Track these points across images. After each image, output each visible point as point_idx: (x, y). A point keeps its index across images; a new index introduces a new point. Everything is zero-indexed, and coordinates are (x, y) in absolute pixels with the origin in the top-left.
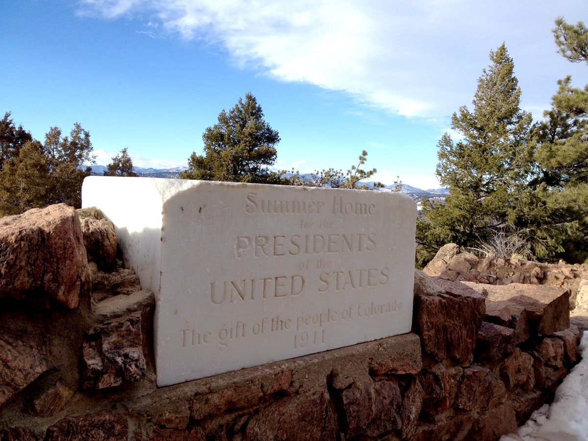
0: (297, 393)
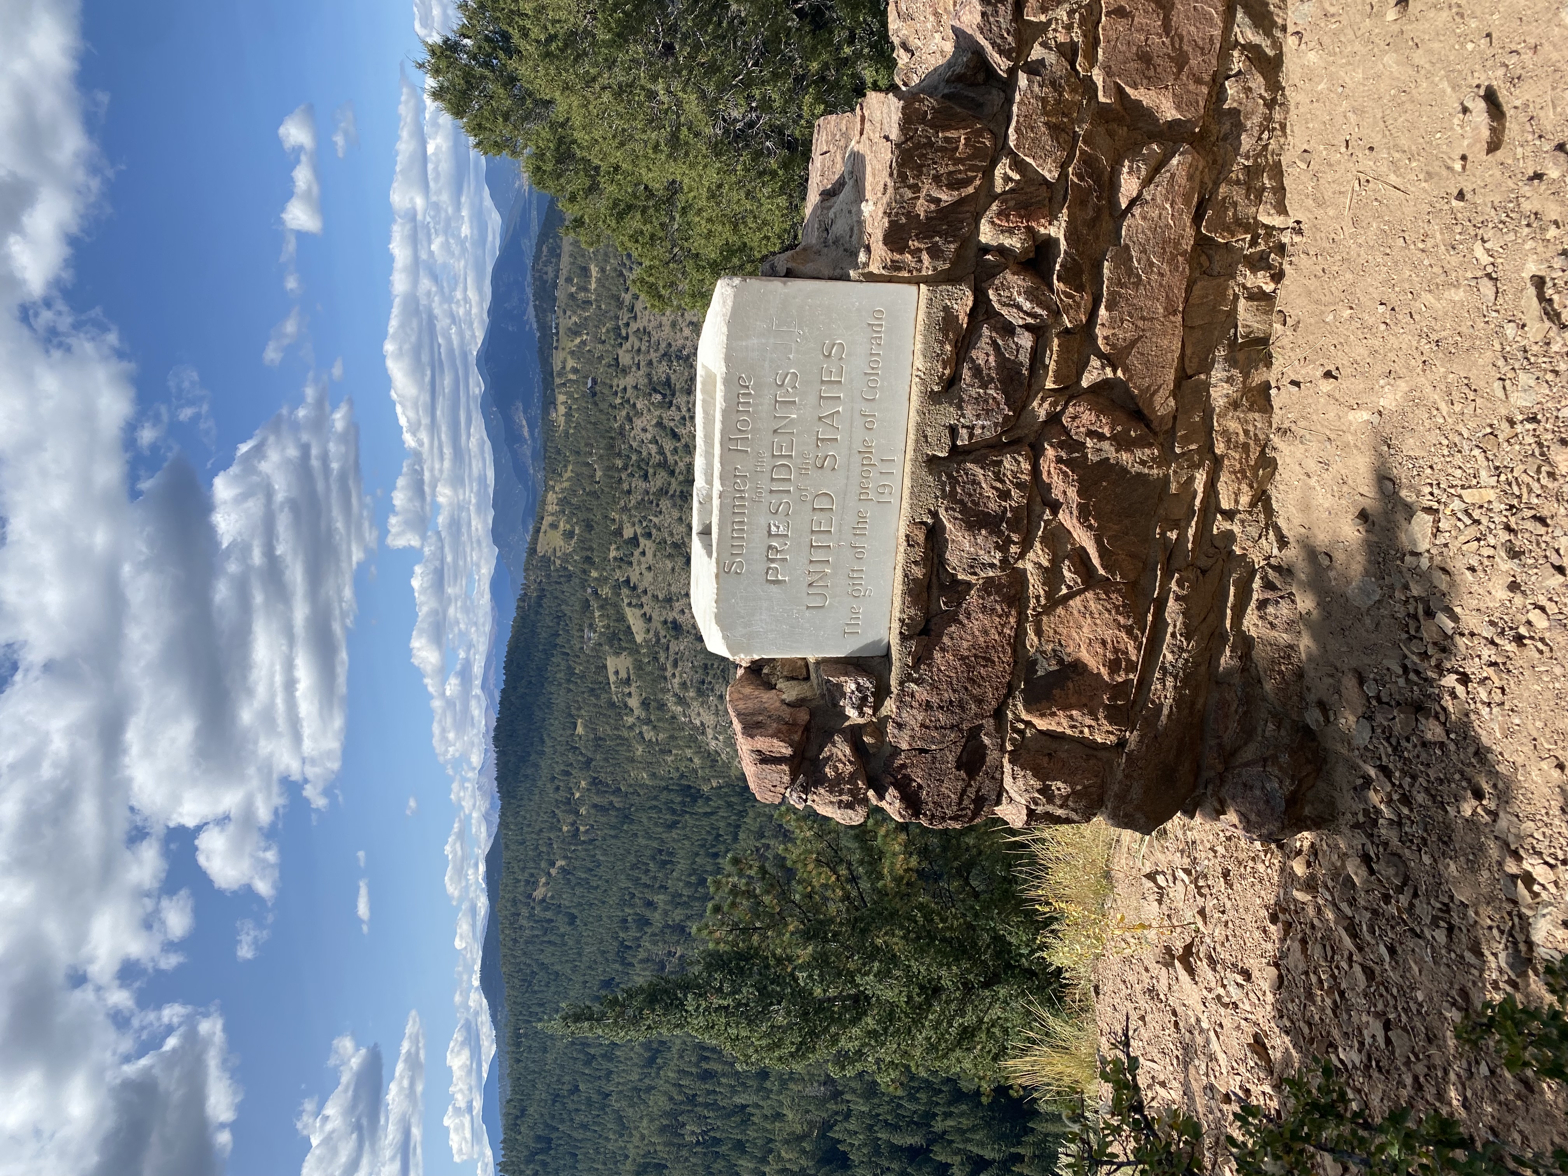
0: (934, 513)
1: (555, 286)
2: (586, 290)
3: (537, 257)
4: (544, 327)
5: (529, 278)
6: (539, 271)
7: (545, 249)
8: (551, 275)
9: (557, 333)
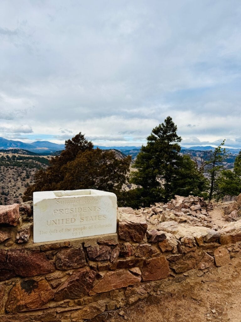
0: (71, 247)
1: (18, 153)
2: (17, 160)
3: (23, 150)
4: (9, 151)
5: (19, 148)
6: (20, 150)
7: (25, 152)
8: (20, 153)
9: (7, 153)
